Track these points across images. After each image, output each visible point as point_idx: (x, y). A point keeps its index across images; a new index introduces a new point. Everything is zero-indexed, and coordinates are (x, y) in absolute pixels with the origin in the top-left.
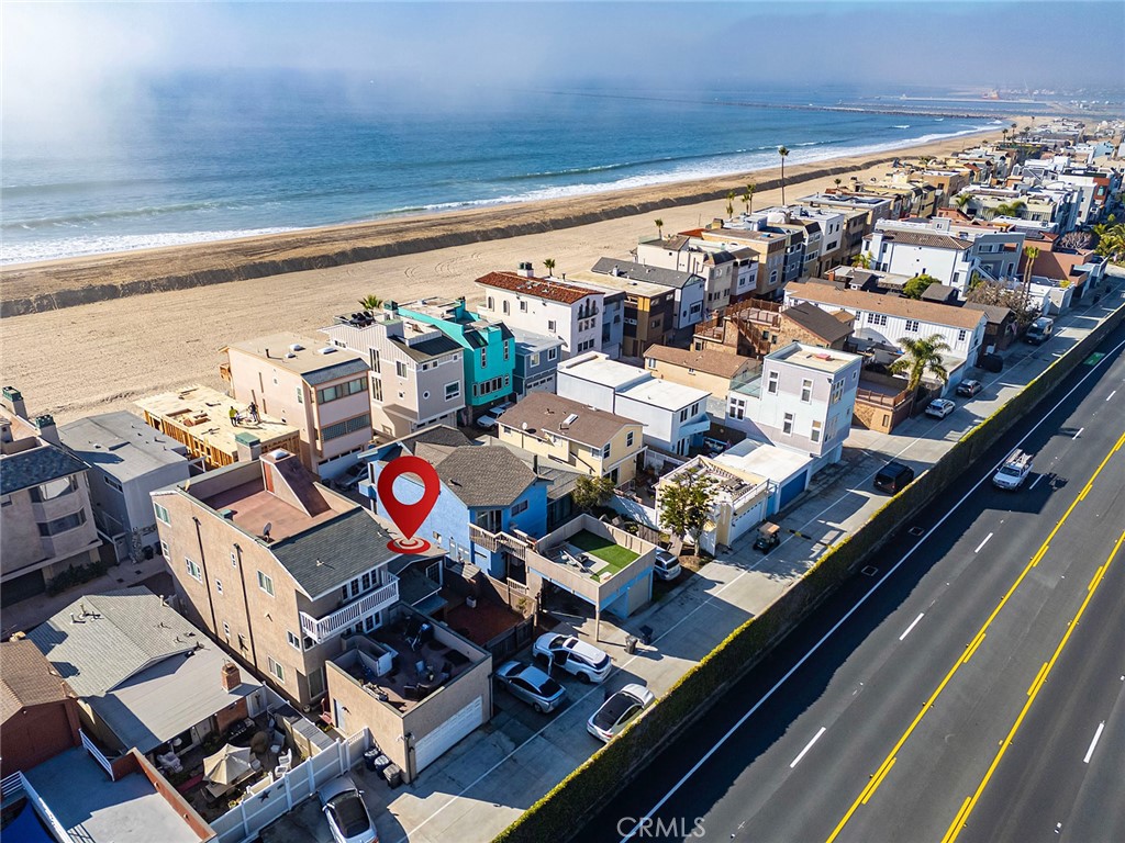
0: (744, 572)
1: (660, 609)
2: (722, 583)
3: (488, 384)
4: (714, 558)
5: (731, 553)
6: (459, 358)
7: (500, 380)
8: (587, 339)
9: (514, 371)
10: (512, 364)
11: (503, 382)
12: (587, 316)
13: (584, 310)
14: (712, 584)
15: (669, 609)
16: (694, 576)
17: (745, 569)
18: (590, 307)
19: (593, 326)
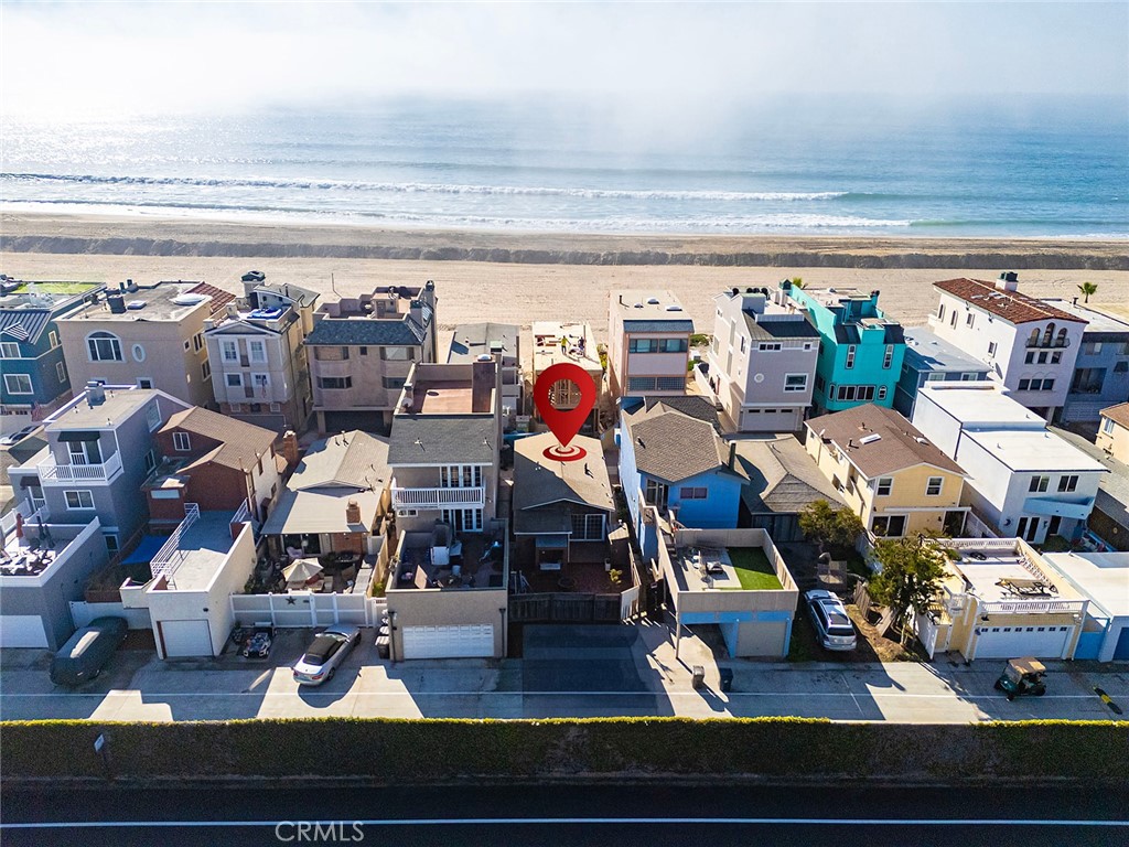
0: (952, 694)
1: (786, 670)
2: (902, 689)
3: (851, 389)
4: (929, 661)
5: (962, 668)
6: (812, 347)
7: (871, 389)
8: (1041, 377)
9: (897, 384)
10: (895, 374)
11: (877, 393)
12: (1047, 345)
13: (1041, 336)
14: (887, 682)
15: (796, 675)
16: (873, 665)
17: (958, 692)
18: (1054, 336)
19: (1055, 359)
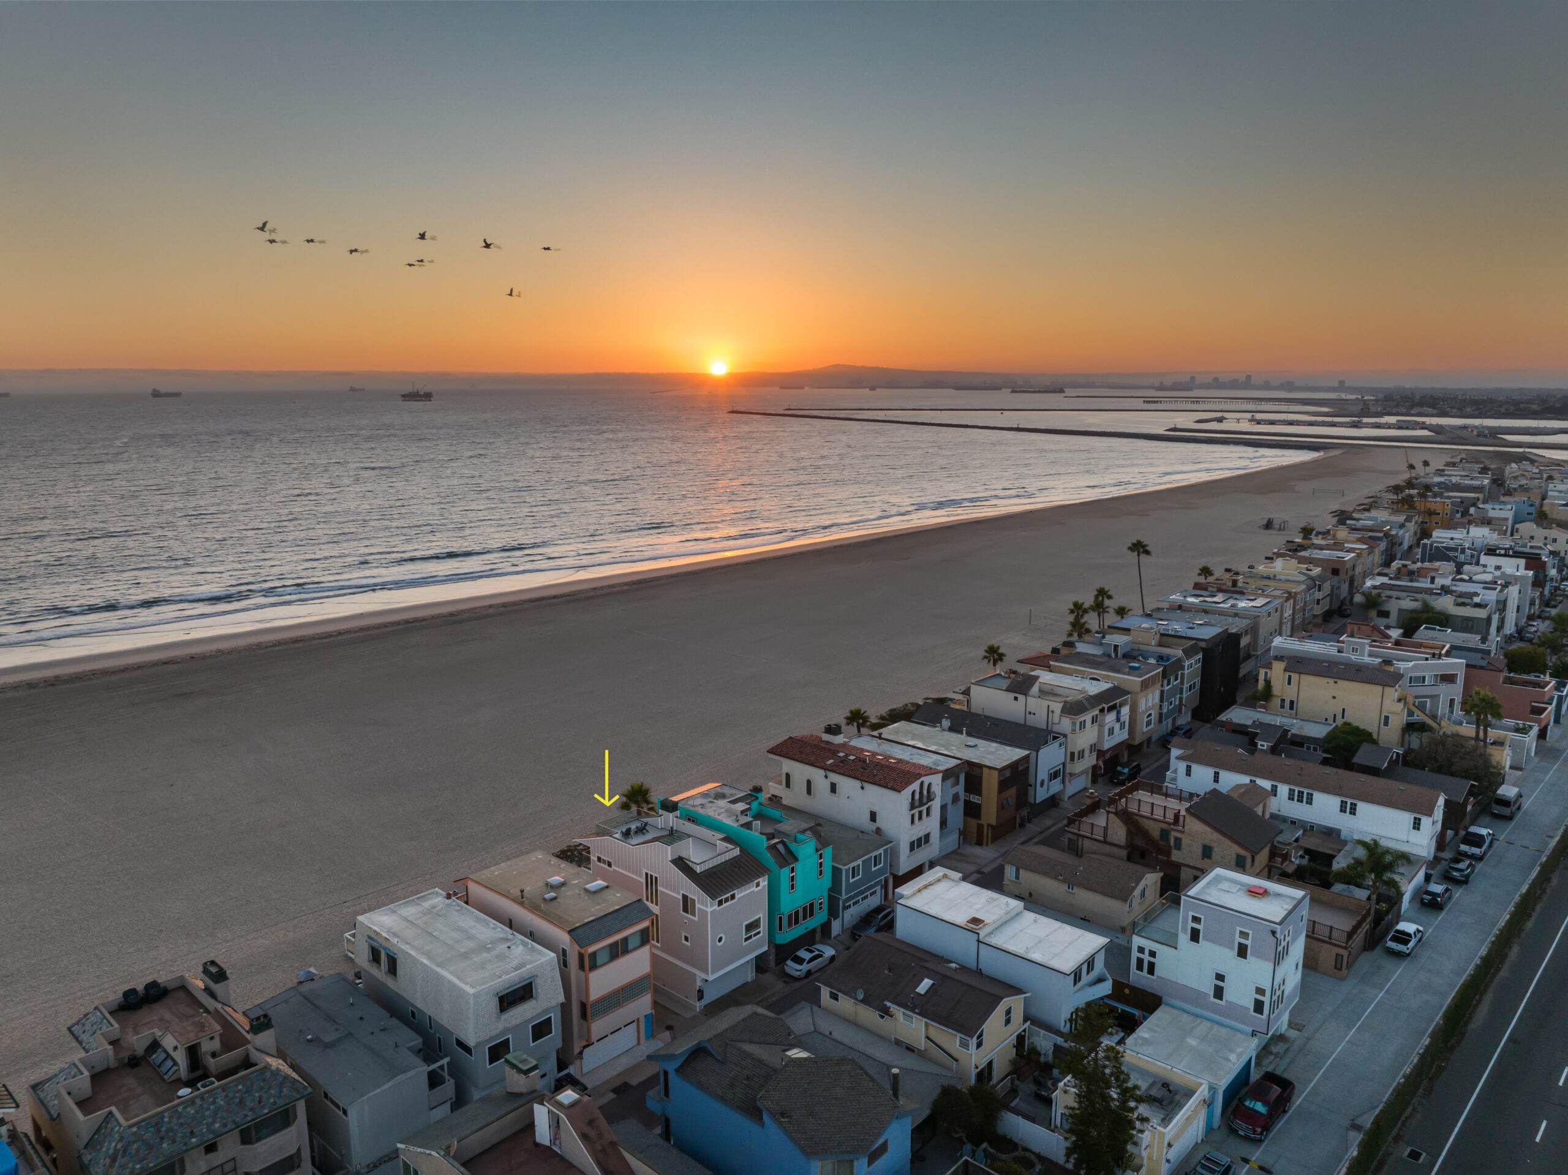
3: (797, 913)
6: (762, 884)
7: (812, 905)
8: (922, 834)
9: (829, 890)
10: (827, 880)
11: (816, 907)
12: (921, 804)
13: (917, 796)
18: (925, 792)
19: (928, 814)
